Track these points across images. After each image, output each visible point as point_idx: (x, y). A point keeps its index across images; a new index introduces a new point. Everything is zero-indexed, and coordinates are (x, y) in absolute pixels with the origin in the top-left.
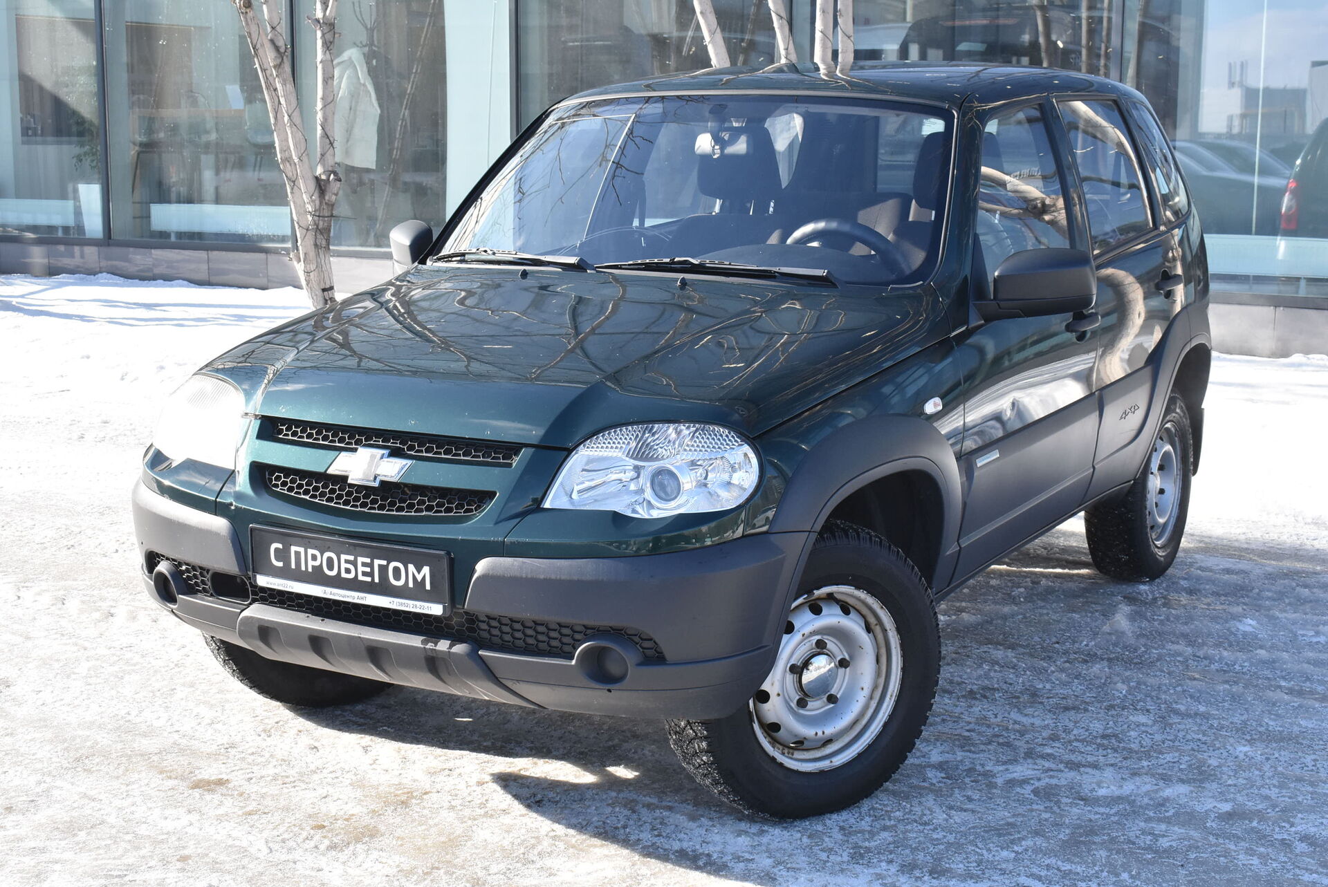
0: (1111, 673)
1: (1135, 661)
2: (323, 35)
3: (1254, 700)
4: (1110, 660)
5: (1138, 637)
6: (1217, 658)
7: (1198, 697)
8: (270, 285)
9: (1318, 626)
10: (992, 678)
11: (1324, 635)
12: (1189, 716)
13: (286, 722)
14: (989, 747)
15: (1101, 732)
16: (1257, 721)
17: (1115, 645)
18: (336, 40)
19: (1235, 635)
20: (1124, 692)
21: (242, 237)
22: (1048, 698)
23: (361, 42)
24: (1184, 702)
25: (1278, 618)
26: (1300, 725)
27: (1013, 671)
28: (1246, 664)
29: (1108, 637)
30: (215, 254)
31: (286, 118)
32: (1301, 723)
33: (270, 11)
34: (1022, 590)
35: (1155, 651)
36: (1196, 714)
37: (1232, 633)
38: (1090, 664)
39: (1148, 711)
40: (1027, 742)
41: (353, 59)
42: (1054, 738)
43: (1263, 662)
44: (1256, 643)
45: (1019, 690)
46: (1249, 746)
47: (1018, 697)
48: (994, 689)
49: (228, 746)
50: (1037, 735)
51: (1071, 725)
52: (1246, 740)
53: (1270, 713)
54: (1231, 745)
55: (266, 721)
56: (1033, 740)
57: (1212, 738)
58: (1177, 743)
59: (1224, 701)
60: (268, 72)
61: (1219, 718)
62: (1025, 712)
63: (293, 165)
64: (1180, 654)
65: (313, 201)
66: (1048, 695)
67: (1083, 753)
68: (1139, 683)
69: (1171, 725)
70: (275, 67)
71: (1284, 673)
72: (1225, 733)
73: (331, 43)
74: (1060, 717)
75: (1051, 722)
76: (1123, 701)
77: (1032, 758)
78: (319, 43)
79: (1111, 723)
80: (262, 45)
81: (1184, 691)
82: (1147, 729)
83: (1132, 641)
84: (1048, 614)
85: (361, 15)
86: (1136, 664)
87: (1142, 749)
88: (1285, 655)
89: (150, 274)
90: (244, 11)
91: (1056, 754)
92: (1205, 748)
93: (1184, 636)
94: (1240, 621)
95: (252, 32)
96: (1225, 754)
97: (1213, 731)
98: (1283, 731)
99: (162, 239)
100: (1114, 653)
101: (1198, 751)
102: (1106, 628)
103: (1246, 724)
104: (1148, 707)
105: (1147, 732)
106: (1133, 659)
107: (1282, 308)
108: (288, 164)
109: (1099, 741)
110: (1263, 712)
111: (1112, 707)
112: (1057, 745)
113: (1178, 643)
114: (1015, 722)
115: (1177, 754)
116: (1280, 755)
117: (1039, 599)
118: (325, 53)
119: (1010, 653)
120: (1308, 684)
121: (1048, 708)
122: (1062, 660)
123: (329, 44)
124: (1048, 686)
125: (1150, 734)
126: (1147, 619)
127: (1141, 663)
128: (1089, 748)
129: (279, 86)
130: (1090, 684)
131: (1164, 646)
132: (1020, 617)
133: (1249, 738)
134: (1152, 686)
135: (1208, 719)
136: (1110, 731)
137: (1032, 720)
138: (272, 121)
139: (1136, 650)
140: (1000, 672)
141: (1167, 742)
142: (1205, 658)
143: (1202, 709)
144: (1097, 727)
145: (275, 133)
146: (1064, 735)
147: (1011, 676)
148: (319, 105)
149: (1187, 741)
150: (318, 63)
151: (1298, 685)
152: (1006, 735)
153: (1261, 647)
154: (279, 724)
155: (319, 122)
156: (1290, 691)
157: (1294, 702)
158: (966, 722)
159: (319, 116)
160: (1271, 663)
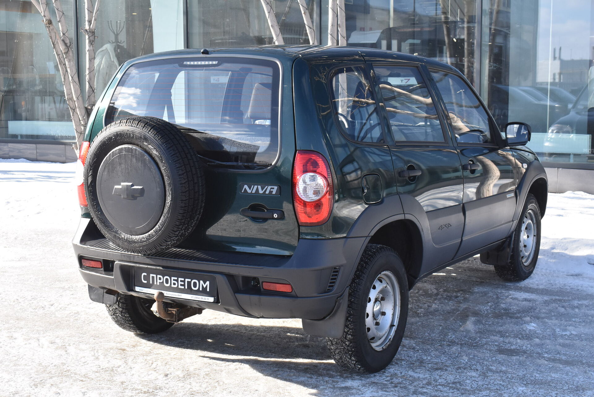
0: (461, 351)
1: (474, 345)
2: (89, 37)
3: (530, 364)
4: (461, 344)
5: (477, 333)
6: (514, 343)
7: (503, 363)
8: (67, 161)
9: (566, 326)
10: (402, 354)
11: (569, 331)
12: (497, 372)
13: (46, 380)
14: (396, 389)
15: (452, 380)
16: (530, 375)
17: (465, 337)
18: (95, 40)
19: (525, 331)
20: (466, 360)
21: (53, 138)
22: (428, 364)
23: (112, 41)
24: (495, 365)
25: (547, 322)
26: (551, 376)
27: (413, 350)
28: (529, 346)
29: (462, 333)
30: (39, 146)
31: (70, 78)
32: (552, 375)
33: (62, 26)
34: (423, 310)
35: (484, 340)
36: (501, 371)
37: (524, 330)
38: (451, 347)
39: (477, 370)
40: (415, 386)
41: (108, 49)
42: (429, 384)
43: (538, 345)
44: (535, 335)
45: (414, 360)
46: (525, 387)
47: (414, 364)
48: (402, 360)
49: (14, 393)
50: (420, 382)
51: (438, 377)
52: (524, 384)
53: (537, 370)
54: (516, 387)
55: (36, 380)
56: (418, 385)
57: (507, 383)
58: (489, 386)
59: (515, 364)
60: (61, 56)
61: (512, 373)
62: (416, 371)
63: (73, 101)
64: (496, 341)
65: (84, 119)
66: (428, 362)
67: (442, 391)
68: (474, 356)
69: (488, 376)
70: (65, 53)
71: (547, 350)
72: (514, 381)
73: (93, 41)
74: (433, 373)
75: (428, 376)
76: (465, 365)
77: (416, 394)
78: (87, 41)
79: (458, 376)
80: (57, 43)
81: (496, 360)
82: (475, 379)
83: (474, 335)
84: (433, 322)
85: (112, 27)
86: (474, 346)
87: (472, 389)
88: (548, 341)
89: (8, 156)
90: (48, 25)
91: (428, 392)
92: (503, 388)
93: (500, 332)
94: (528, 324)
95: (52, 36)
96: (513, 391)
97: (508, 380)
98: (543, 379)
99: (15, 139)
100: (464, 341)
101: (499, 390)
102: (462, 329)
103: (525, 376)
104: (477, 368)
105: (475, 380)
106: (473, 344)
107: (561, 169)
108: (71, 102)
109: (451, 385)
110: (534, 370)
111: (460, 368)
112: (430, 388)
113: (496, 336)
114: (411, 376)
115: (488, 392)
116: (540, 392)
117: (430, 315)
118: (90, 46)
119: (412, 342)
120: (558, 356)
121: (428, 369)
122: (438, 345)
123: (92, 42)
124: (429, 358)
125: (477, 382)
126: (482, 324)
127: (477, 346)
128: (445, 389)
129: (67, 63)
130: (450, 357)
131: (489, 337)
132: (420, 323)
133: (525, 383)
134: (480, 357)
135: (506, 374)
136: (457, 380)
137: (419, 375)
138: (63, 80)
139: (475, 339)
140: (406, 351)
141: (485, 385)
142: (509, 343)
143: (504, 369)
144: (451, 378)
145: (64, 86)
146: (434, 382)
147: (411, 353)
148: (87, 72)
149: (494, 385)
150: (87, 51)
151: (553, 356)
152: (405, 383)
153: (537, 338)
154: (42, 382)
155: (87, 80)
156: (549, 360)
157: (550, 365)
158: (386, 376)
159: (87, 77)
160: (541, 346)
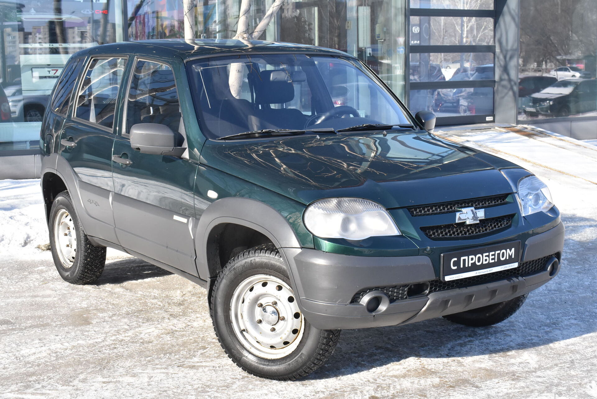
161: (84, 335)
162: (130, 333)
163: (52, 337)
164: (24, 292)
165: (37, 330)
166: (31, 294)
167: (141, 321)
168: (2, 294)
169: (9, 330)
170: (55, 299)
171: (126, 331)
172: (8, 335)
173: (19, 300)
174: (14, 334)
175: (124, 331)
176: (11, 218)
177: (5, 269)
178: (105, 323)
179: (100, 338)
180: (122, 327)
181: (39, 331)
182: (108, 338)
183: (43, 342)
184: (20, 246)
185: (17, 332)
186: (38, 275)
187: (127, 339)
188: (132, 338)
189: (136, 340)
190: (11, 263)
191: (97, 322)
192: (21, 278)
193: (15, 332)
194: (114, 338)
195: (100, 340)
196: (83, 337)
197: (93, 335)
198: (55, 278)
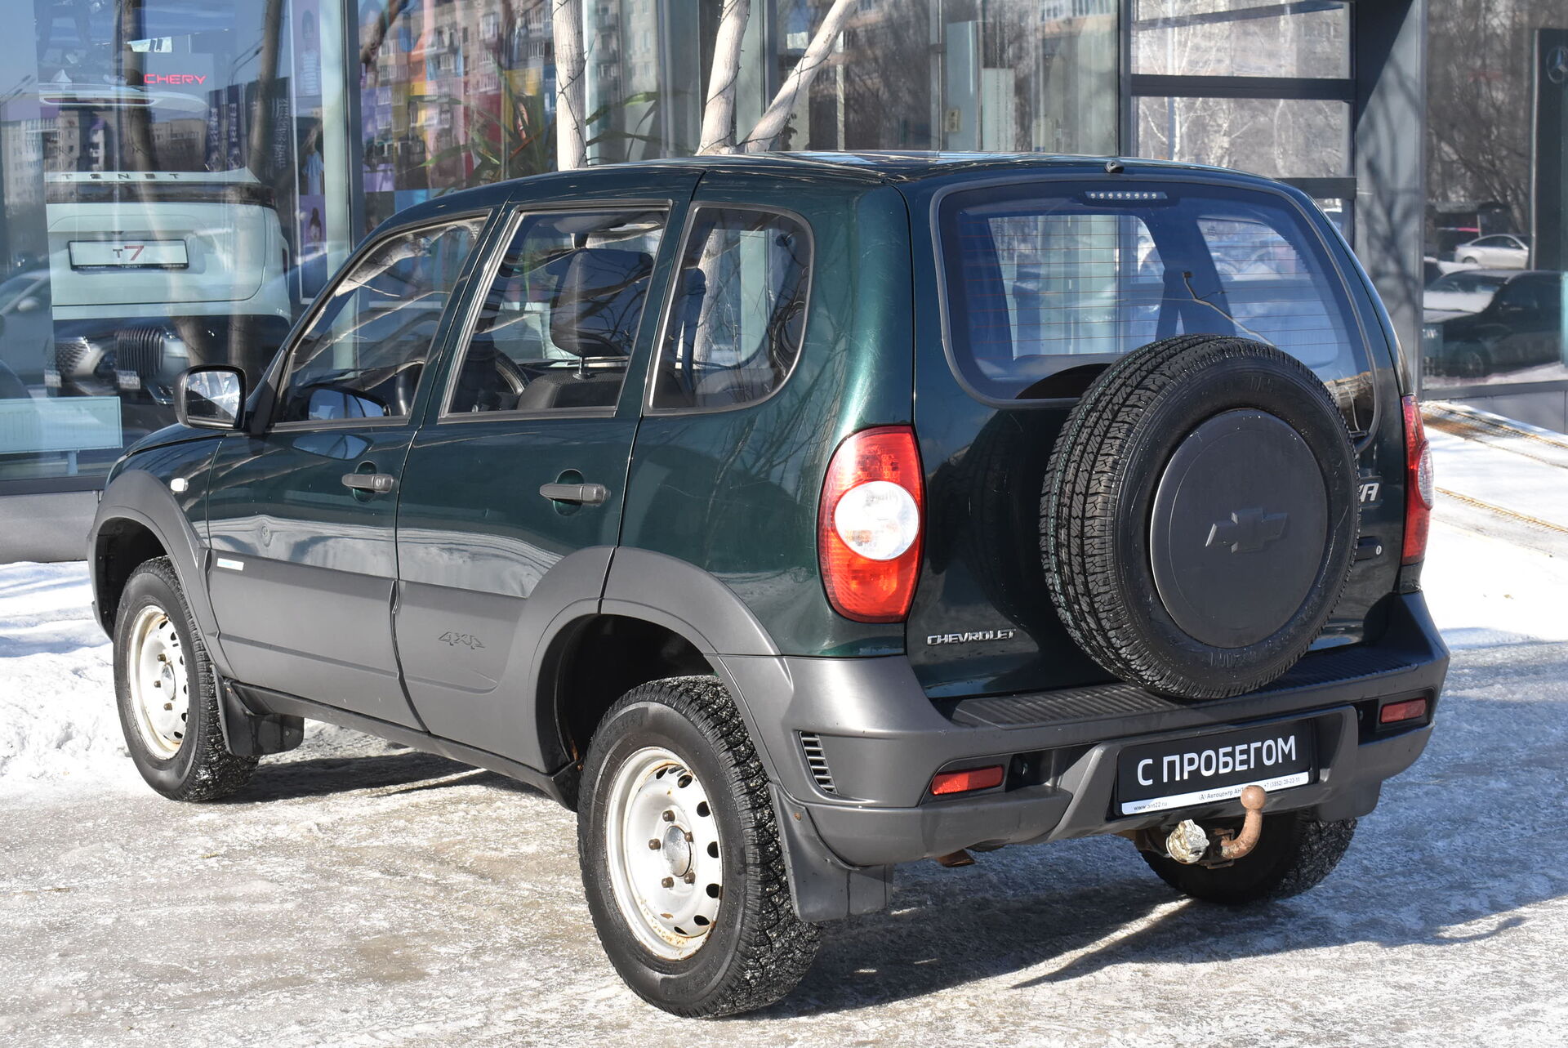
161: (422, 1008)
162: (554, 1000)
163: (335, 1015)
164: (188, 887)
165: (281, 997)
166: (212, 894)
167: (565, 965)
168: (126, 893)
169: (196, 995)
170: (289, 906)
171: (537, 994)
172: (201, 1011)
173: (185, 910)
174: (215, 1007)
175: (534, 996)
176: (75, 672)
177: (100, 821)
178: (465, 973)
179: (472, 1016)
180: (522, 984)
181: (289, 1000)
182: (494, 1017)
183: (316, 1031)
184: (121, 753)
185: (221, 1002)
186: (207, 839)
187: (552, 1018)
188: (563, 1015)
189: (580, 1022)
190: (111, 804)
191: (442, 971)
192: (161, 847)
193: (216, 1003)
194: (511, 1015)
195: (473, 1022)
196: (422, 1013)
197: (447, 1007)
198: (258, 845)
